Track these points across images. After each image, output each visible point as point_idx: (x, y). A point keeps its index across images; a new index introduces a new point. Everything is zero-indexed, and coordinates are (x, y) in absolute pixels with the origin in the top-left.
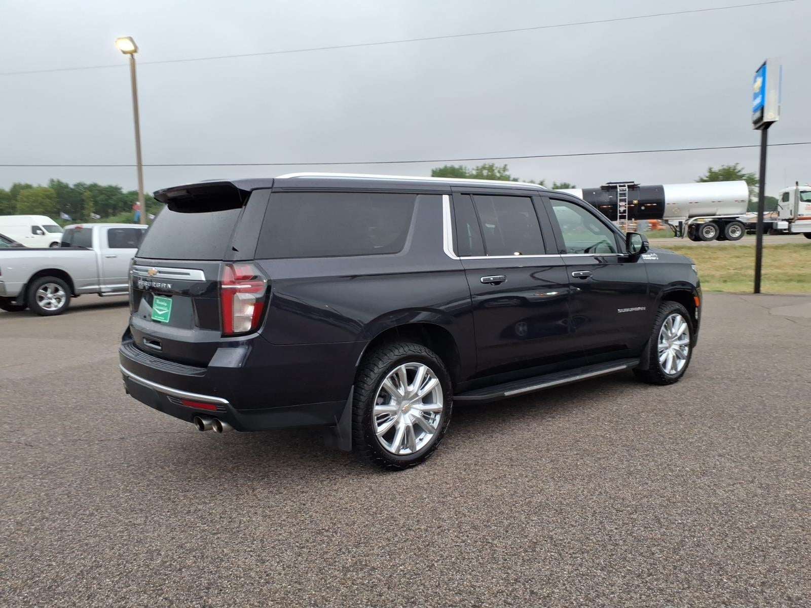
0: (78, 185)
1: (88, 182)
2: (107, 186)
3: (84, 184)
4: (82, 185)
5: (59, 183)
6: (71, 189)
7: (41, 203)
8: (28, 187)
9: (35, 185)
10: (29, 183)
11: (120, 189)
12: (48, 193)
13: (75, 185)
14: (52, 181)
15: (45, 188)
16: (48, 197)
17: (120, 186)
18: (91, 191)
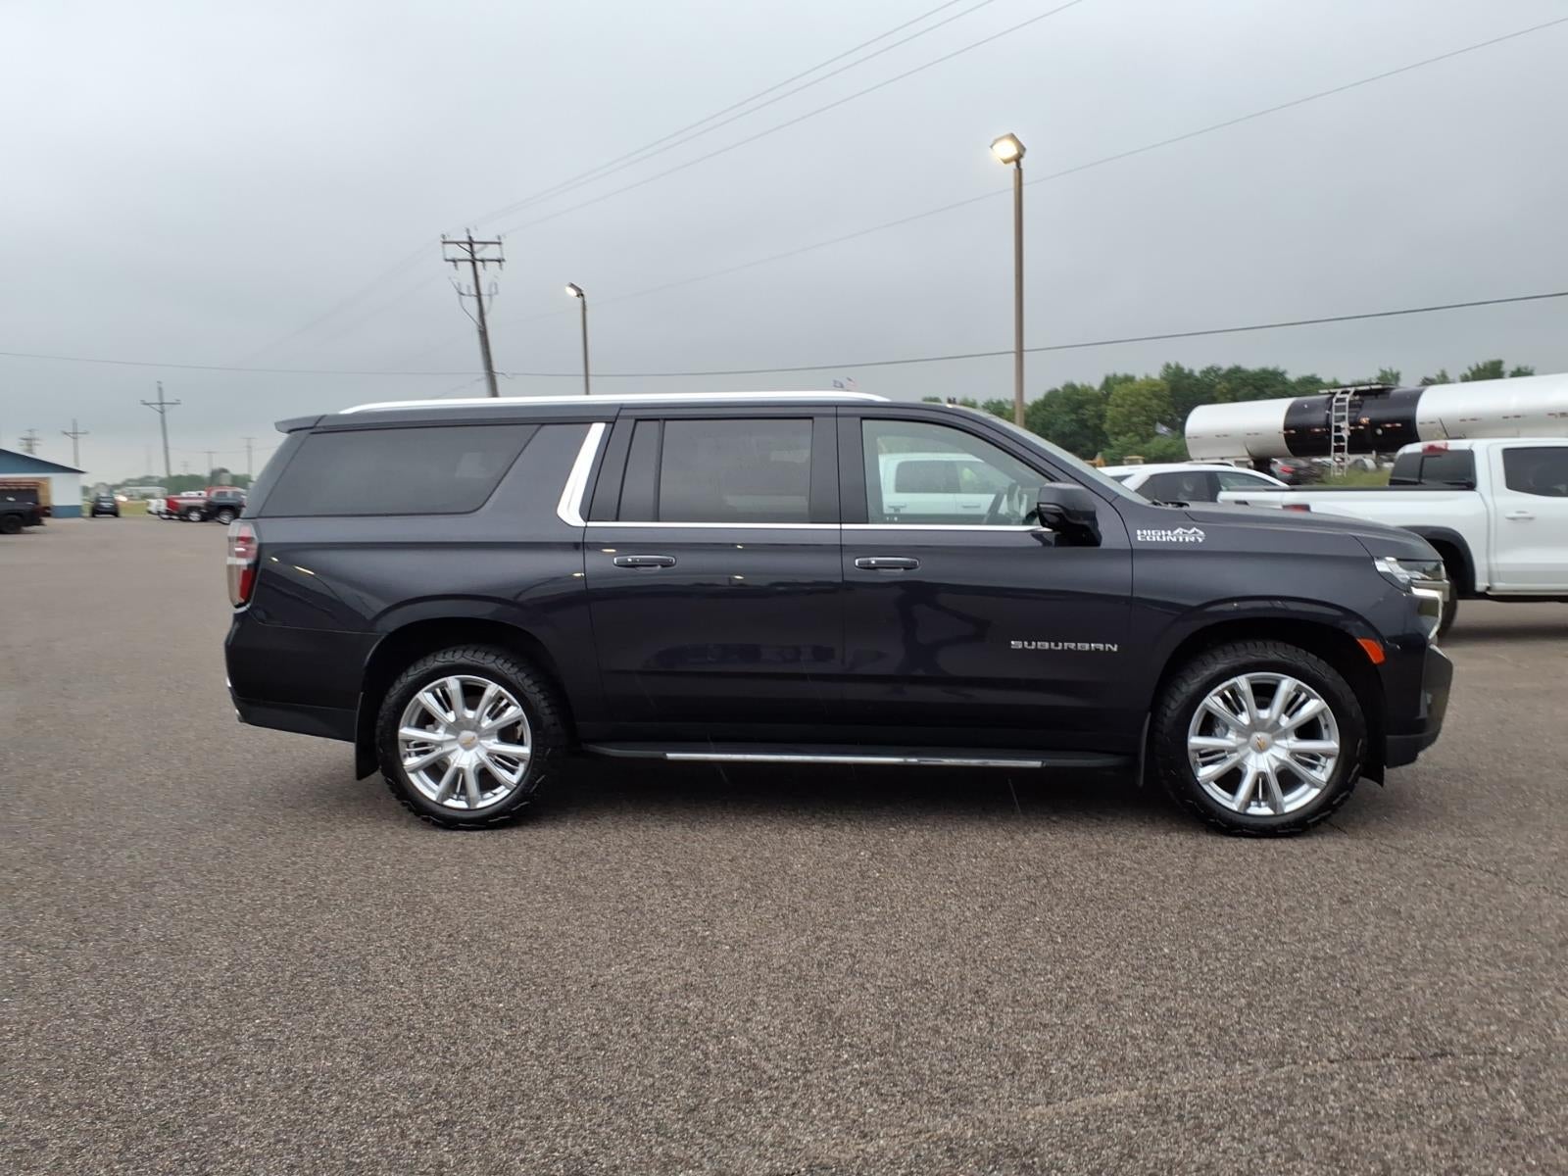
0: (1207, 372)
1: (1226, 365)
2: (1257, 370)
3: (1219, 369)
4: (1215, 372)
5: (1179, 369)
6: (1197, 380)
7: (1144, 408)
8: (1129, 379)
9: (1140, 376)
10: (1130, 373)
11: (1282, 374)
12: (1157, 389)
13: (1203, 372)
14: (1168, 366)
15: (1155, 380)
16: (1155, 395)
17: (1281, 369)
18: (1229, 381)
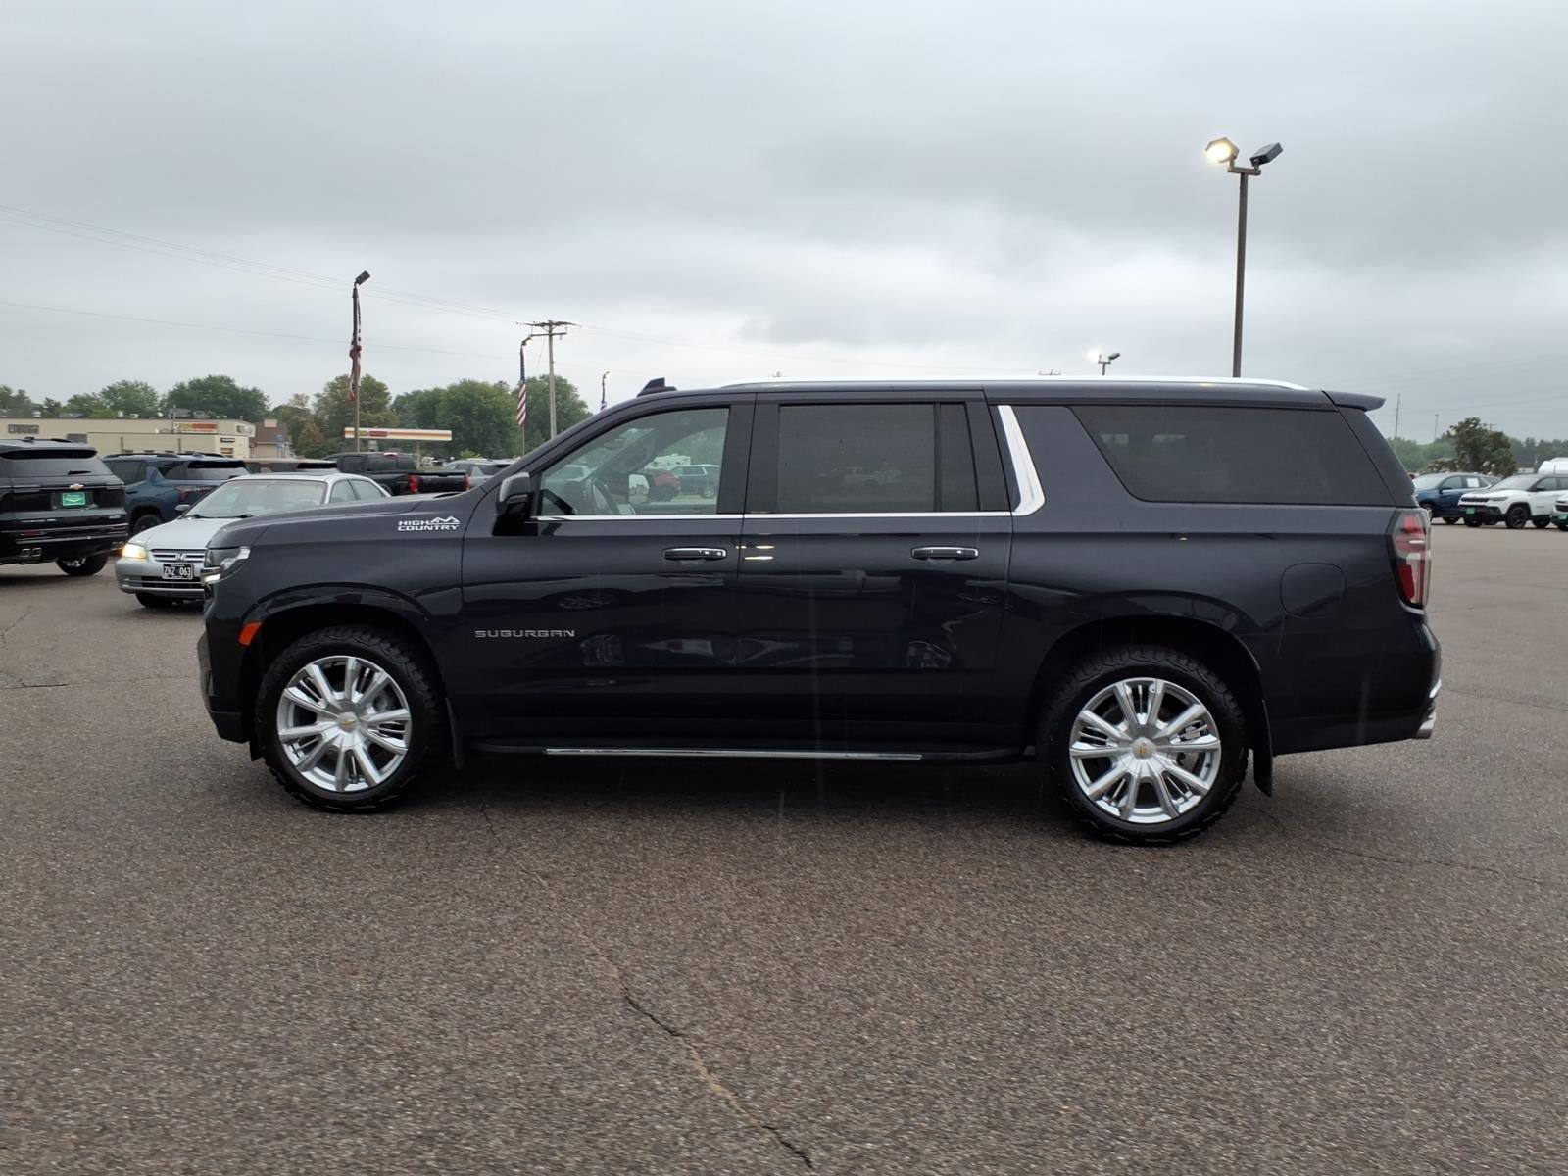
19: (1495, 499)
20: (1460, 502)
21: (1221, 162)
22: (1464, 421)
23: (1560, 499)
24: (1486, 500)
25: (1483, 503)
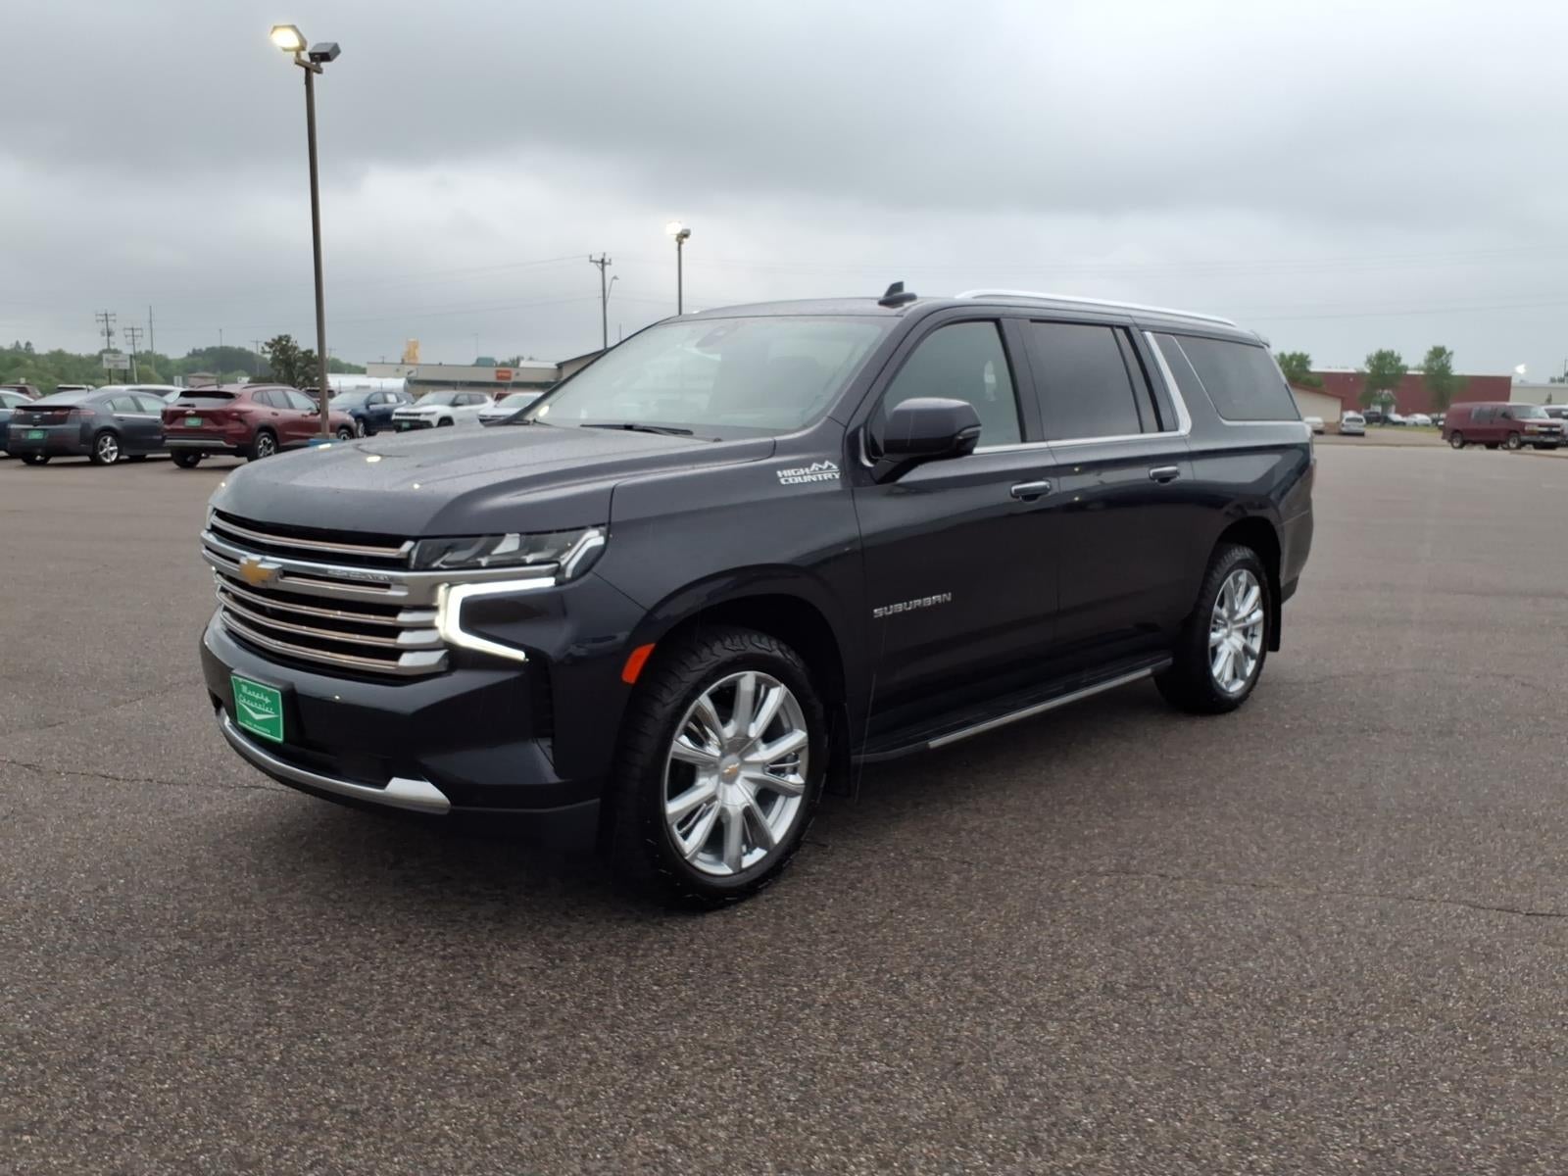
19: (427, 414)
20: (394, 417)
21: (285, 50)
22: (276, 338)
23: (482, 412)
24: (419, 414)
25: (416, 418)
